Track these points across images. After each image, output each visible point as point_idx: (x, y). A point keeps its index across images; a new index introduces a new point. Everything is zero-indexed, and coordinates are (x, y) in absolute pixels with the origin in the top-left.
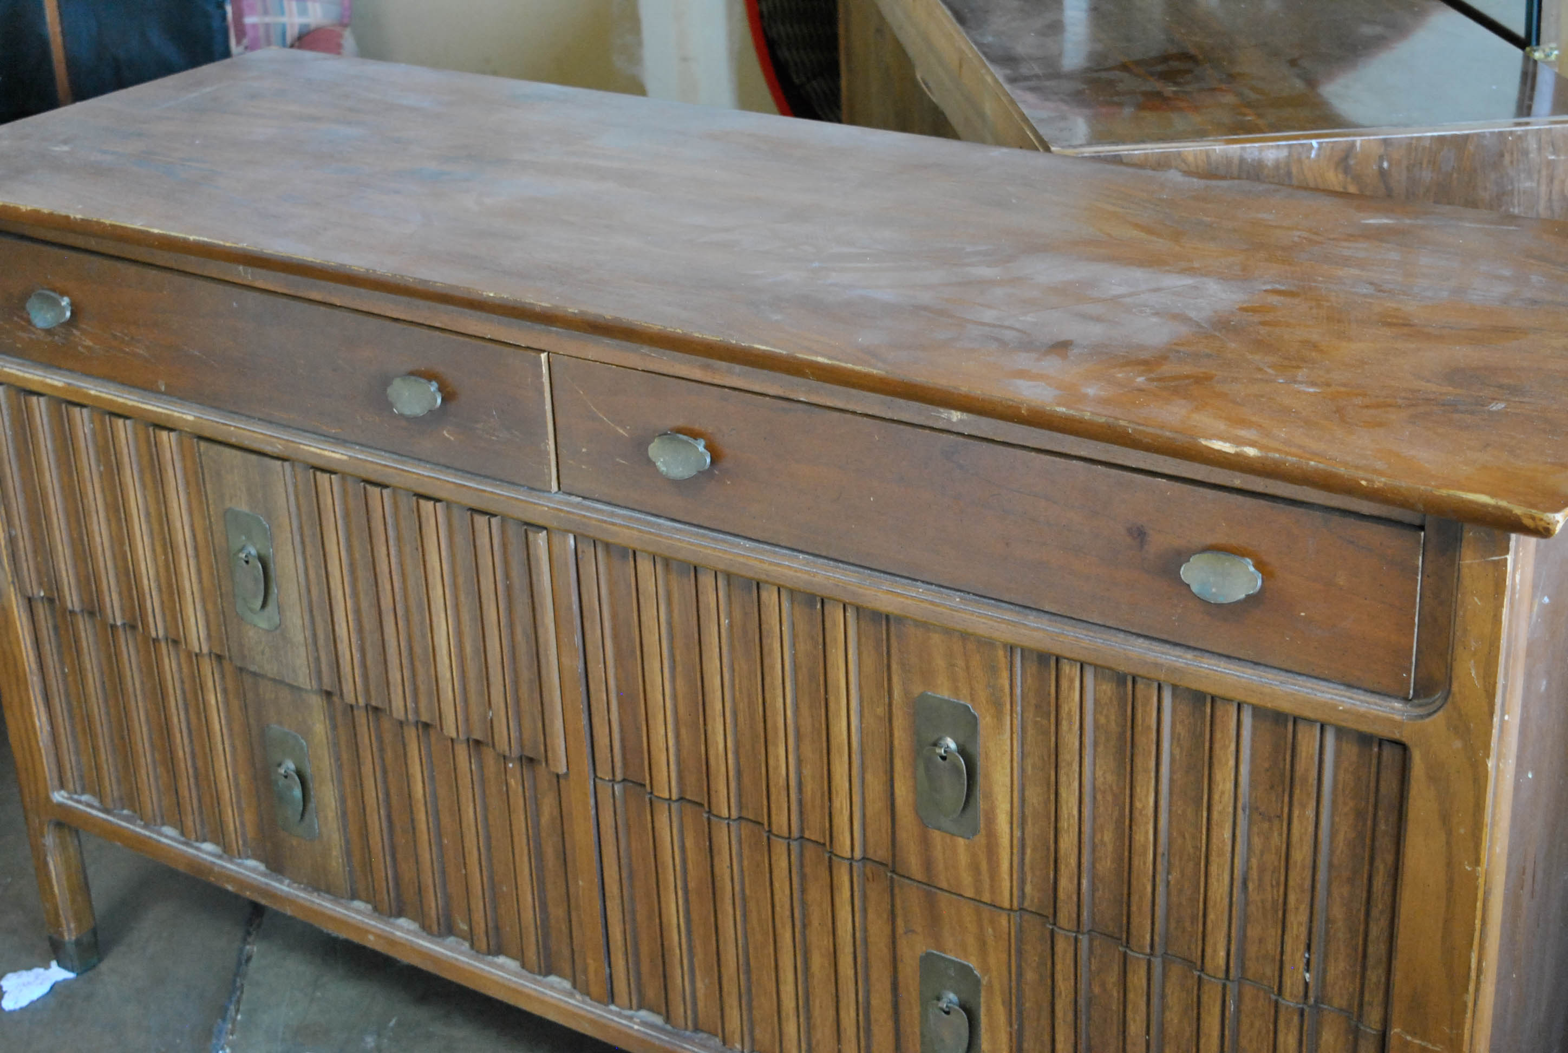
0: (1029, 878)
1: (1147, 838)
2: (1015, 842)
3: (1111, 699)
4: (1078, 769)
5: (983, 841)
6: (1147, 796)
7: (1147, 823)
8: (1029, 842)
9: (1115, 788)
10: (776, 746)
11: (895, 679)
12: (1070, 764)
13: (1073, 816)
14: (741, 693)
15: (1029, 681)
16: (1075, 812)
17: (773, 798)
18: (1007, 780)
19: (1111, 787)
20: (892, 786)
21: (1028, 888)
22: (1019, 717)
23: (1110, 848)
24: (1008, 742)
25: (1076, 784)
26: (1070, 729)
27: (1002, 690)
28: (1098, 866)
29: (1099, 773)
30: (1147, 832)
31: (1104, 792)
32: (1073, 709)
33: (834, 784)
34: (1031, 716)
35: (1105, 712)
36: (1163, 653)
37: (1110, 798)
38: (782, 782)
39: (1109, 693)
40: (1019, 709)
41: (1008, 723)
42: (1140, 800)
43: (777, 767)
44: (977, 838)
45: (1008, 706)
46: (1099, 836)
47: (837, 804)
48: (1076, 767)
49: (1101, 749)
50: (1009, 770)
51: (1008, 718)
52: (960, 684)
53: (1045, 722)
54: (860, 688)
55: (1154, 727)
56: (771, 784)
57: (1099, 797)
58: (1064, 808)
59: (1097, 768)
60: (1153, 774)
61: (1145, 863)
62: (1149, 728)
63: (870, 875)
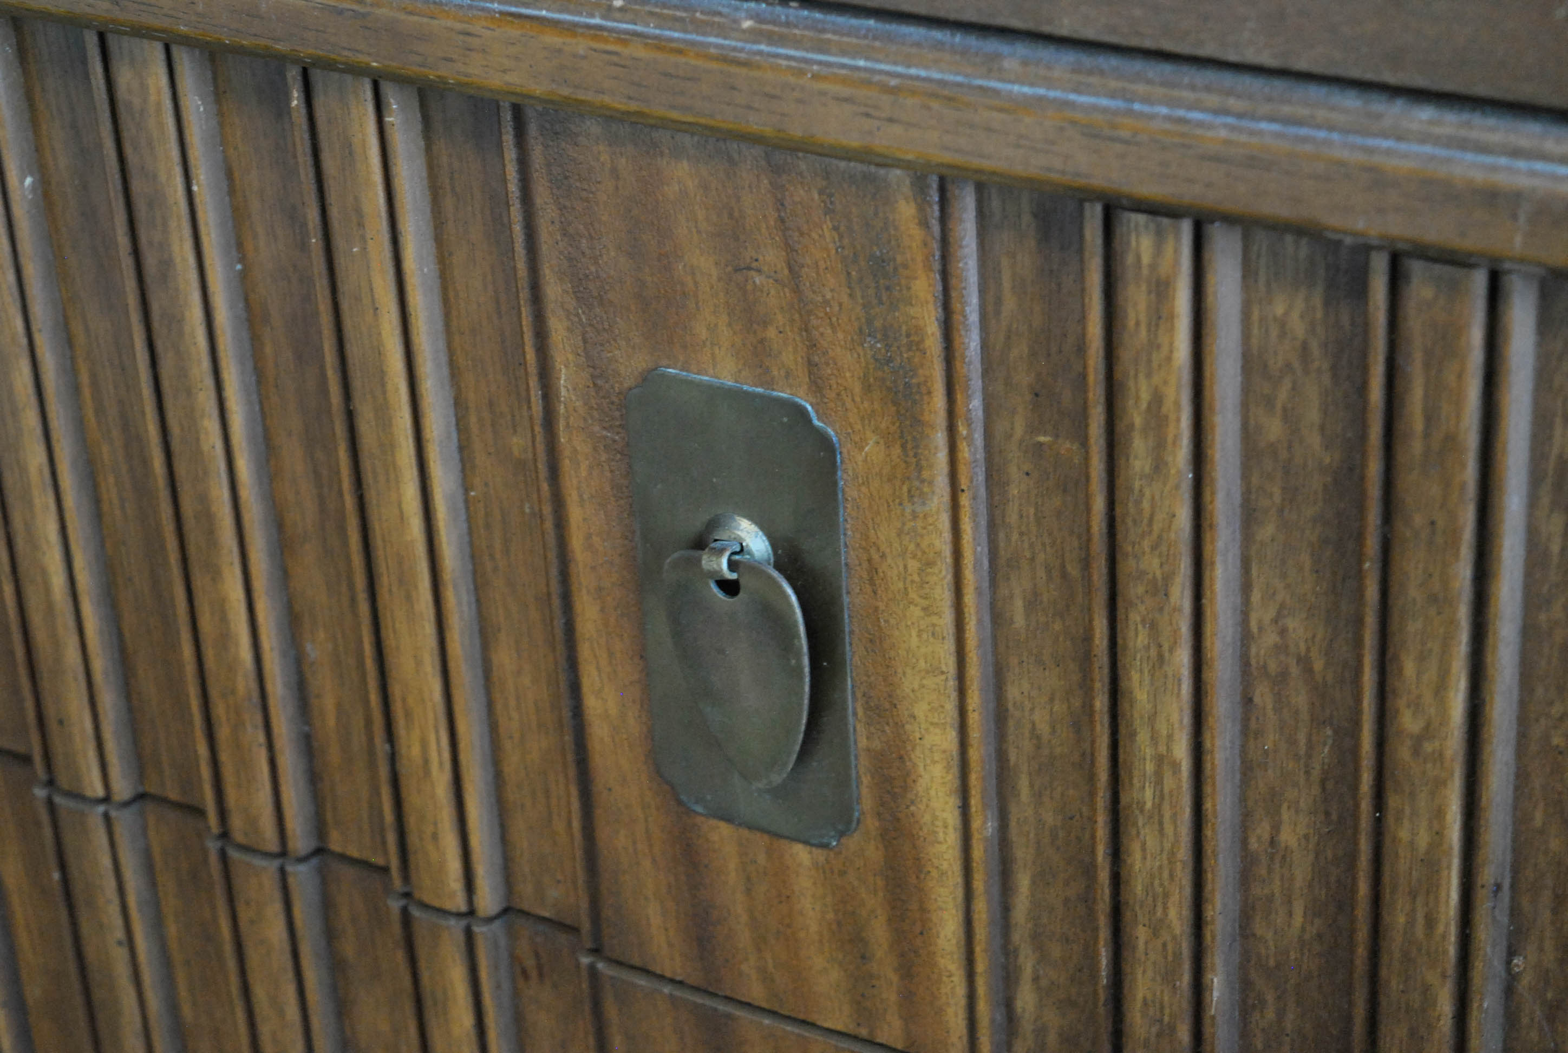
0: (1027, 962)
1: (1439, 835)
2: (978, 853)
3: (1305, 348)
4: (1187, 605)
5: (874, 853)
6: (1441, 688)
7: (1440, 784)
8: (1022, 853)
9: (1318, 665)
10: (216, 575)
11: (557, 328)
12: (1160, 589)
13: (1176, 766)
14: (100, 411)
15: (1010, 304)
16: (1182, 751)
17: (223, 733)
18: (945, 652)
19: (1305, 662)
20: (575, 689)
21: (1026, 999)
22: (979, 437)
23: (1301, 871)
24: (944, 521)
25: (1183, 657)
26: (1159, 466)
27: (916, 345)
28: (1259, 927)
29: (1262, 614)
30: (1440, 814)
31: (1283, 676)
32: (1170, 393)
33: (396, 690)
34: (1019, 431)
35: (1283, 395)
36: (1516, 153)
37: (1300, 699)
38: (245, 683)
39: (1298, 327)
40: (976, 404)
41: (942, 456)
42: (1416, 705)
43: (225, 638)
44: (852, 842)
45: (939, 401)
46: (1263, 830)
47: (411, 749)
48: (1181, 595)
49: (1267, 531)
50: (947, 619)
51: (940, 438)
52: (771, 333)
53: (1067, 447)
54: (455, 373)
55: (1471, 439)
56: (214, 693)
57: (1263, 695)
58: (1143, 737)
59: (1256, 596)
60: (1463, 613)
61: (1430, 922)
62: (1451, 441)
63: (530, 963)
